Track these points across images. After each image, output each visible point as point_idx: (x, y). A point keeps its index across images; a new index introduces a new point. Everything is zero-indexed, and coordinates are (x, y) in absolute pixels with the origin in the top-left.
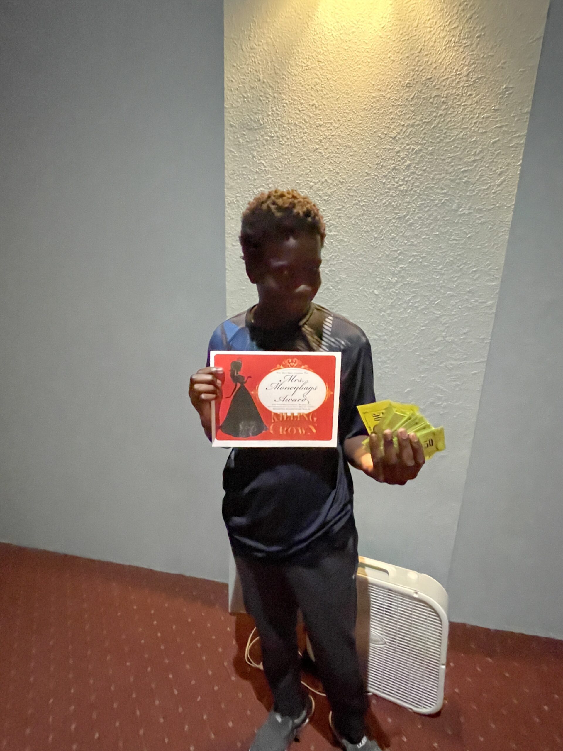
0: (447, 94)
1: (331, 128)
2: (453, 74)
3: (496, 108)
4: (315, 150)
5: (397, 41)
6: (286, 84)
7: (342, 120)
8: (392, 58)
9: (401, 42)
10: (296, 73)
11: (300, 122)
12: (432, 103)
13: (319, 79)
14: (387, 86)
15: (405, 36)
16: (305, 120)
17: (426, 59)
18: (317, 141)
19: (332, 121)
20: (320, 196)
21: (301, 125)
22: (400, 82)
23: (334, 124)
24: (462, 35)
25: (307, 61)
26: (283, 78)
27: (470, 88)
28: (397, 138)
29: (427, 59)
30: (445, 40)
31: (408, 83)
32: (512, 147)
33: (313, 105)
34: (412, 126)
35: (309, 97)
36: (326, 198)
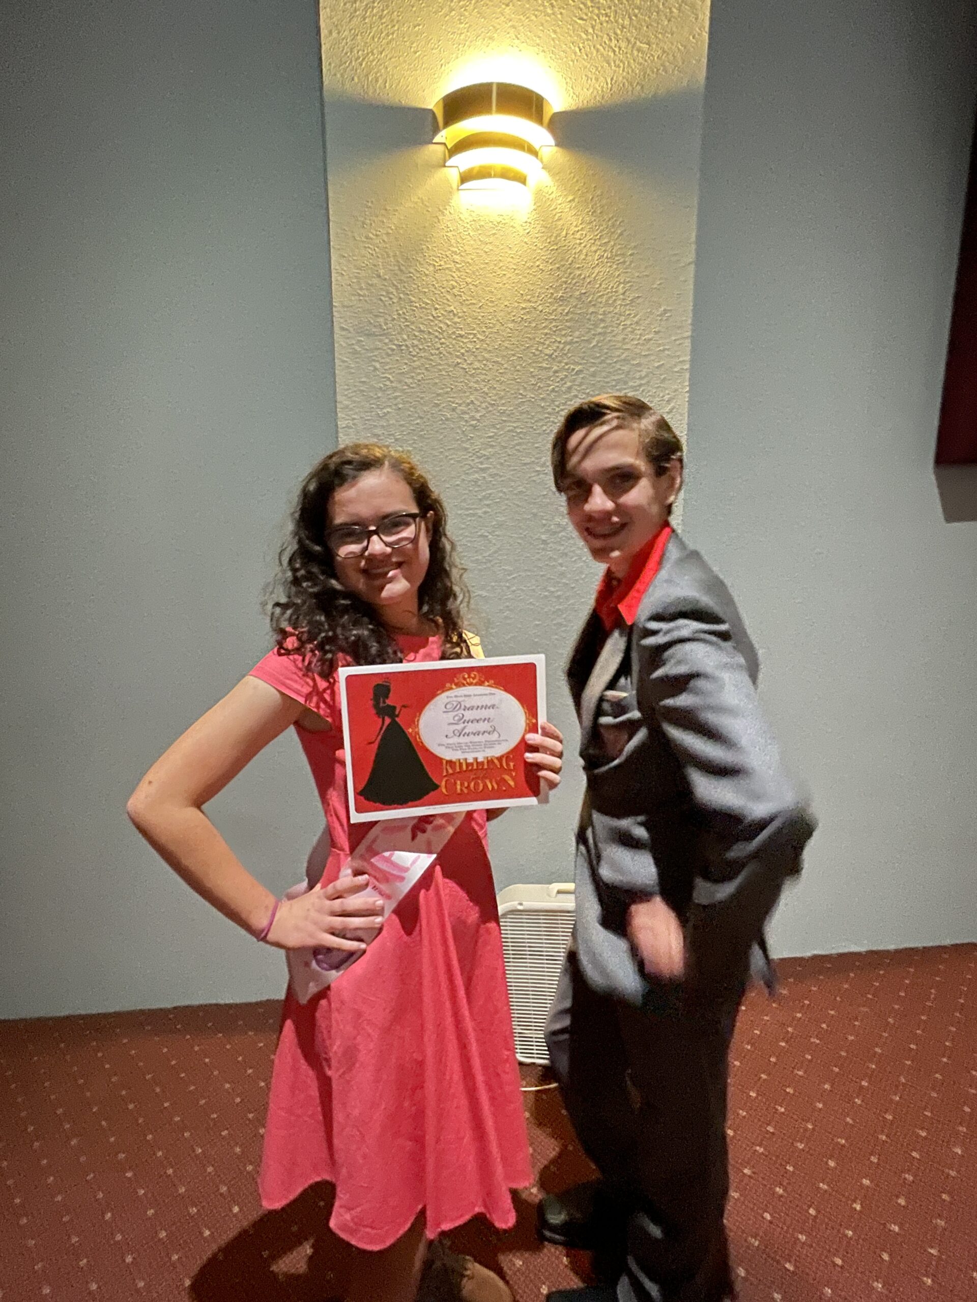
0: (604, 311)
1: (475, 340)
2: (609, 290)
3: (656, 330)
4: (455, 366)
5: (545, 249)
6: (415, 284)
7: (488, 331)
8: (541, 267)
9: (549, 252)
10: (427, 272)
11: (437, 331)
12: (589, 320)
13: (456, 282)
14: (538, 297)
15: (553, 245)
16: (441, 328)
17: (578, 272)
18: (458, 354)
19: (475, 332)
20: (466, 421)
21: (437, 334)
22: (552, 294)
23: (479, 336)
24: (614, 251)
25: (440, 261)
26: (411, 277)
27: (628, 307)
28: (553, 356)
29: (580, 272)
30: (597, 254)
31: (561, 296)
32: (676, 372)
33: (450, 312)
34: (571, 343)
35: (445, 301)
36: (474, 422)
